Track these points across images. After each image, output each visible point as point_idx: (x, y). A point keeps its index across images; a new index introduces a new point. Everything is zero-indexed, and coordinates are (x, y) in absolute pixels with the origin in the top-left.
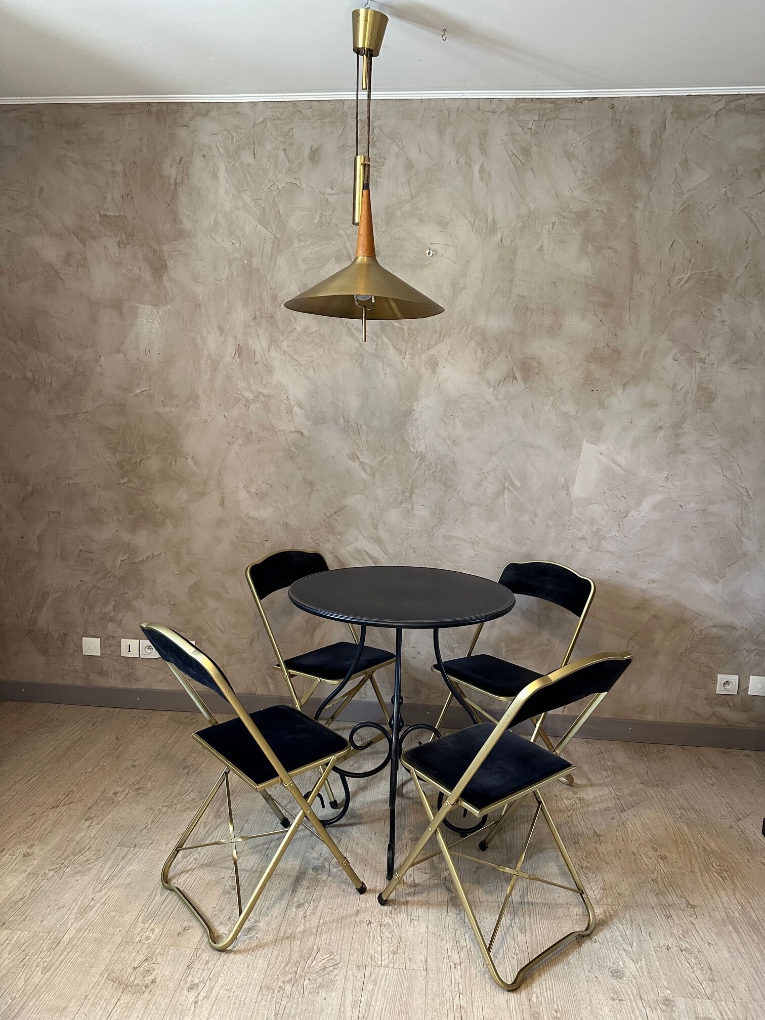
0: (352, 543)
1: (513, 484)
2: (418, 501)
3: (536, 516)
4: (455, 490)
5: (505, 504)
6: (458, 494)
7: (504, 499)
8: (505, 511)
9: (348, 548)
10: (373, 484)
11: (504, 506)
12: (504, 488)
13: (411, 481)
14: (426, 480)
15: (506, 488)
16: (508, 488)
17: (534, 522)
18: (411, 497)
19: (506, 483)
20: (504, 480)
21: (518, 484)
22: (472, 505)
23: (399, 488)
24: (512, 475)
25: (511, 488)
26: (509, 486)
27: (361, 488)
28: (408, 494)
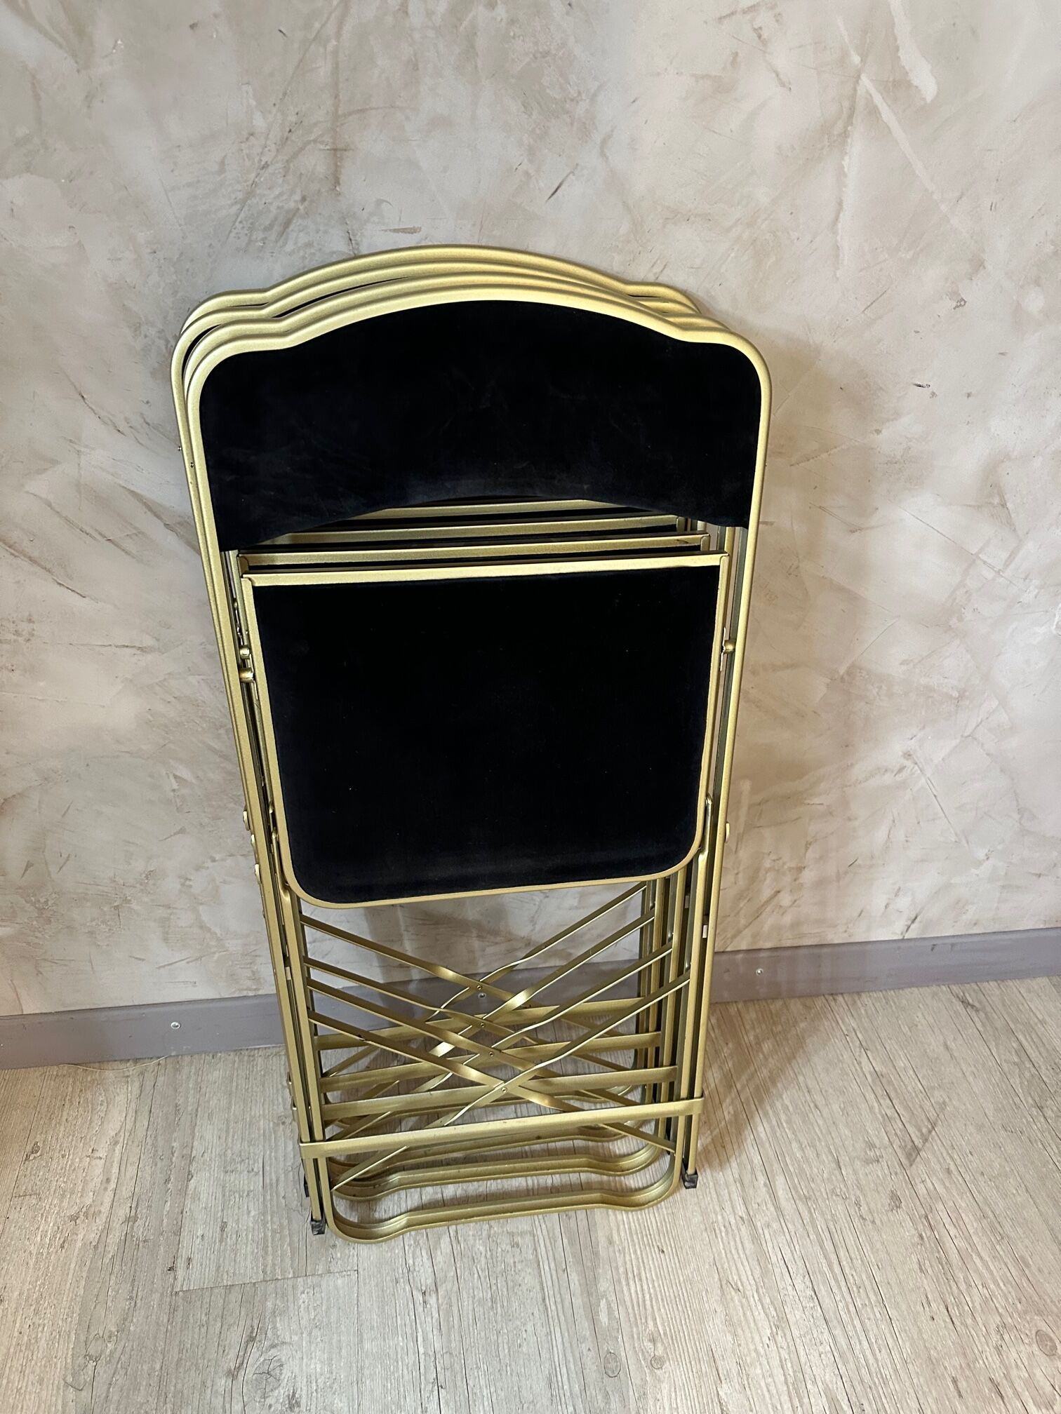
0: (54, 462)
1: (898, 86)
2: (379, 202)
3: (978, 264)
4: (585, 129)
5: (840, 204)
6: (603, 154)
7: (841, 174)
8: (837, 248)
9: (40, 486)
10: (89, 98)
11: (836, 219)
12: (852, 110)
13: (323, 70)
14: (413, 66)
15: (860, 104)
16: (873, 111)
17: (961, 303)
18: (337, 182)
19: (864, 78)
20: (856, 59)
21: (926, 82)
22: (675, 216)
23: (259, 122)
24: (903, 28)
25: (887, 114)
26: (878, 99)
27: (22, 131)
28: (315, 162)
